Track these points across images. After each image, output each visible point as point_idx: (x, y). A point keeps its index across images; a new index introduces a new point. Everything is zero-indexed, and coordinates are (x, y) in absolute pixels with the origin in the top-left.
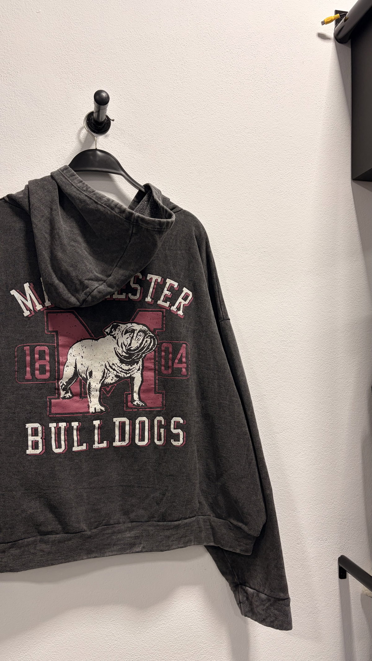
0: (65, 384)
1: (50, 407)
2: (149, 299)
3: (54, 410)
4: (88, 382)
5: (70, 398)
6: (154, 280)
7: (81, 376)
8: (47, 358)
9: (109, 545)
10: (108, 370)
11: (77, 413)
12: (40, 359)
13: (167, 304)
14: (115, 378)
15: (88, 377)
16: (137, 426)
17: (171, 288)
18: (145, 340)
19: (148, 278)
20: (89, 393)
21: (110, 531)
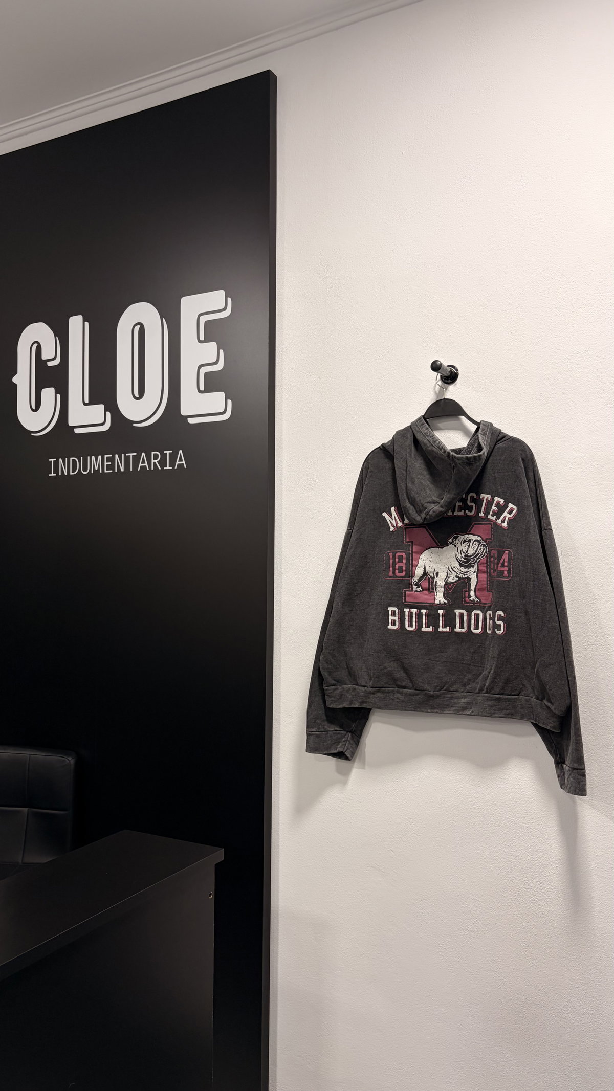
0: (417, 581)
1: (405, 596)
2: (482, 514)
3: (408, 599)
4: (435, 580)
5: (420, 591)
6: (485, 499)
7: (430, 576)
8: (404, 561)
9: (447, 705)
10: (451, 572)
11: (425, 603)
12: (399, 562)
13: (494, 518)
14: (456, 578)
15: (435, 577)
16: (473, 617)
17: (498, 504)
18: (479, 548)
19: (481, 497)
20: (436, 589)
21: (449, 696)
